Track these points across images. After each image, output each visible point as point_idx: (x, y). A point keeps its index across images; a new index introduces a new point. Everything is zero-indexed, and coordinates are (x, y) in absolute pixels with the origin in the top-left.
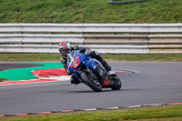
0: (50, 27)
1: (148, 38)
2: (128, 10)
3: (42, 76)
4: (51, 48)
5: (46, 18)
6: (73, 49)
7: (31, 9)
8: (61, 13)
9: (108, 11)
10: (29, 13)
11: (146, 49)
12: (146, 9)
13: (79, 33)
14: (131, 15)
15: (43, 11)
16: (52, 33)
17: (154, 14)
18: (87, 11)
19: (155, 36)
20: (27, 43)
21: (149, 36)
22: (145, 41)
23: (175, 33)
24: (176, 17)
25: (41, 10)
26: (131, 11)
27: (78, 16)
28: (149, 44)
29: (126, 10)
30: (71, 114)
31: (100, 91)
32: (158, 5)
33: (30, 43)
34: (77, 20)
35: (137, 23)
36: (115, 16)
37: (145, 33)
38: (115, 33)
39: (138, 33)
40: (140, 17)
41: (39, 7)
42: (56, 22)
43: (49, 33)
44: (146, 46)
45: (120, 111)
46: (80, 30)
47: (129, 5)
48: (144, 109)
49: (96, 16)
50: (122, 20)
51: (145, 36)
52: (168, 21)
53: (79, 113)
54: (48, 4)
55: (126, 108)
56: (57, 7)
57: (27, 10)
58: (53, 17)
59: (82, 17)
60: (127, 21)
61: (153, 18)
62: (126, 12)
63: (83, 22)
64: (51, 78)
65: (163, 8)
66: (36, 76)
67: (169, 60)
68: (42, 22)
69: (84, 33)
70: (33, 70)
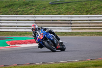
0: (16, 17)
1: (71, 23)
2: (60, 7)
3: (12, 44)
4: (17, 29)
5: (14, 12)
6: (39, 29)
7: (6, 7)
8: (22, 9)
9: (49, 8)
10: (4, 9)
11: (70, 29)
12: (70, 7)
13: (32, 20)
14: (62, 10)
15: (12, 8)
16: (18, 20)
17: (74, 10)
18: (37, 8)
19: (75, 22)
20: (3, 26)
21: (72, 22)
22: (70, 25)
23: (86, 20)
24: (87, 11)
25: (11, 7)
26: (62, 8)
27: (32, 11)
28: (72, 26)
29: (59, 7)
30: (28, 66)
31: (55, 51)
32: (77, 5)
33: (5, 26)
34: (31, 13)
35: (65, 15)
36: (53, 11)
37: (69, 20)
38: (53, 20)
39: (65, 20)
40: (67, 12)
41: (10, 6)
42: (20, 14)
43: (15, 20)
44: (70, 28)
45: (55, 64)
46: (33, 19)
47: (61, 5)
48: (69, 63)
49: (42, 11)
50: (57, 13)
51: (69, 22)
52: (82, 13)
53: (33, 65)
54: (15, 4)
55: (59, 62)
56: (20, 6)
57: (3, 7)
58: (18, 12)
59: (34, 11)
60: (59, 14)
61: (74, 12)
62: (59, 9)
63: (35, 14)
64: (17, 45)
65: (79, 7)
66: (8, 44)
67: (83, 35)
68: (11, 14)
69: (35, 20)
70: (7, 41)
